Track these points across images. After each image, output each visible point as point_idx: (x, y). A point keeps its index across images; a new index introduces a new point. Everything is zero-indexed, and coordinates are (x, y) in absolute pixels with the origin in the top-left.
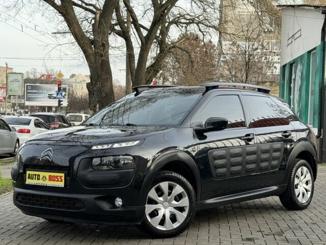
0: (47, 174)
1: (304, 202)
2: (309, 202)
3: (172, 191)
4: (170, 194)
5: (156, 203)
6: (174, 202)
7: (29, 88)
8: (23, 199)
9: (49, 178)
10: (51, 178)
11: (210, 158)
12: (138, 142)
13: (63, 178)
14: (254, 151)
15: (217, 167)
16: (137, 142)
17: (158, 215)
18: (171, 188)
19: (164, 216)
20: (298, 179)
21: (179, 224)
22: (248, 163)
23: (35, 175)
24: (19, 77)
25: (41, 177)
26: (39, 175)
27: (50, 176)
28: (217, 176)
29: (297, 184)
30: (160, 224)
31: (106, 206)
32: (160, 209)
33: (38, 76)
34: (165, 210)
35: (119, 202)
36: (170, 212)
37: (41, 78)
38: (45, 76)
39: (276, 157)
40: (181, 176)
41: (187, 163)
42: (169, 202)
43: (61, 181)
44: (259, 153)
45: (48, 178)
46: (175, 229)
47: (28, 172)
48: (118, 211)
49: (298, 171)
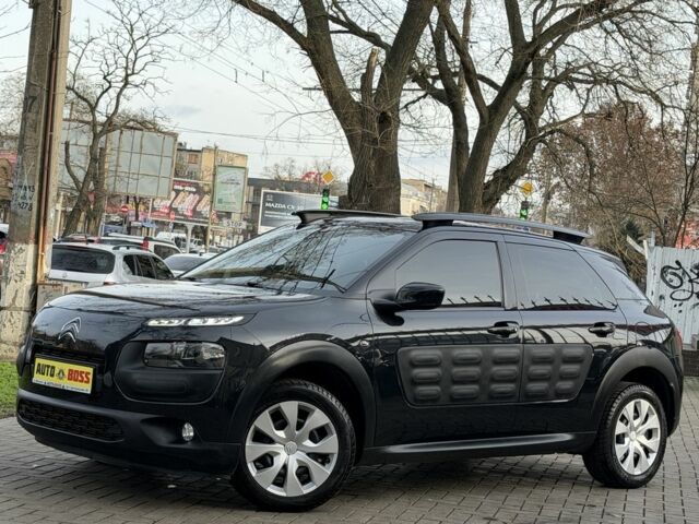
0: (66, 367)
1: (637, 472)
2: (650, 474)
3: (305, 419)
4: (299, 426)
5: (271, 441)
6: (308, 443)
7: (270, 198)
8: (27, 410)
9: (69, 374)
10: (72, 376)
11: (402, 362)
12: (241, 318)
13: (91, 377)
14: (514, 358)
15: (415, 382)
16: (237, 319)
17: (272, 464)
18: (303, 414)
19: (285, 467)
20: (627, 424)
21: (314, 488)
22: (494, 380)
23: (48, 366)
24: (239, 175)
25: (57, 371)
26: (53, 368)
27: (70, 370)
28: (416, 400)
29: (624, 435)
30: (275, 483)
31: (162, 438)
32: (277, 454)
33: (298, 175)
34: (287, 457)
35: (188, 432)
36: (298, 460)
37: (303, 178)
38: (313, 176)
39: (567, 374)
40: (325, 393)
41: (343, 368)
42: (299, 441)
43: (87, 382)
44: (526, 362)
45: (66, 373)
46: (305, 496)
47: (38, 361)
48: (185, 449)
49: (627, 407)
